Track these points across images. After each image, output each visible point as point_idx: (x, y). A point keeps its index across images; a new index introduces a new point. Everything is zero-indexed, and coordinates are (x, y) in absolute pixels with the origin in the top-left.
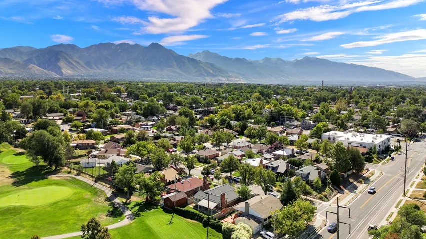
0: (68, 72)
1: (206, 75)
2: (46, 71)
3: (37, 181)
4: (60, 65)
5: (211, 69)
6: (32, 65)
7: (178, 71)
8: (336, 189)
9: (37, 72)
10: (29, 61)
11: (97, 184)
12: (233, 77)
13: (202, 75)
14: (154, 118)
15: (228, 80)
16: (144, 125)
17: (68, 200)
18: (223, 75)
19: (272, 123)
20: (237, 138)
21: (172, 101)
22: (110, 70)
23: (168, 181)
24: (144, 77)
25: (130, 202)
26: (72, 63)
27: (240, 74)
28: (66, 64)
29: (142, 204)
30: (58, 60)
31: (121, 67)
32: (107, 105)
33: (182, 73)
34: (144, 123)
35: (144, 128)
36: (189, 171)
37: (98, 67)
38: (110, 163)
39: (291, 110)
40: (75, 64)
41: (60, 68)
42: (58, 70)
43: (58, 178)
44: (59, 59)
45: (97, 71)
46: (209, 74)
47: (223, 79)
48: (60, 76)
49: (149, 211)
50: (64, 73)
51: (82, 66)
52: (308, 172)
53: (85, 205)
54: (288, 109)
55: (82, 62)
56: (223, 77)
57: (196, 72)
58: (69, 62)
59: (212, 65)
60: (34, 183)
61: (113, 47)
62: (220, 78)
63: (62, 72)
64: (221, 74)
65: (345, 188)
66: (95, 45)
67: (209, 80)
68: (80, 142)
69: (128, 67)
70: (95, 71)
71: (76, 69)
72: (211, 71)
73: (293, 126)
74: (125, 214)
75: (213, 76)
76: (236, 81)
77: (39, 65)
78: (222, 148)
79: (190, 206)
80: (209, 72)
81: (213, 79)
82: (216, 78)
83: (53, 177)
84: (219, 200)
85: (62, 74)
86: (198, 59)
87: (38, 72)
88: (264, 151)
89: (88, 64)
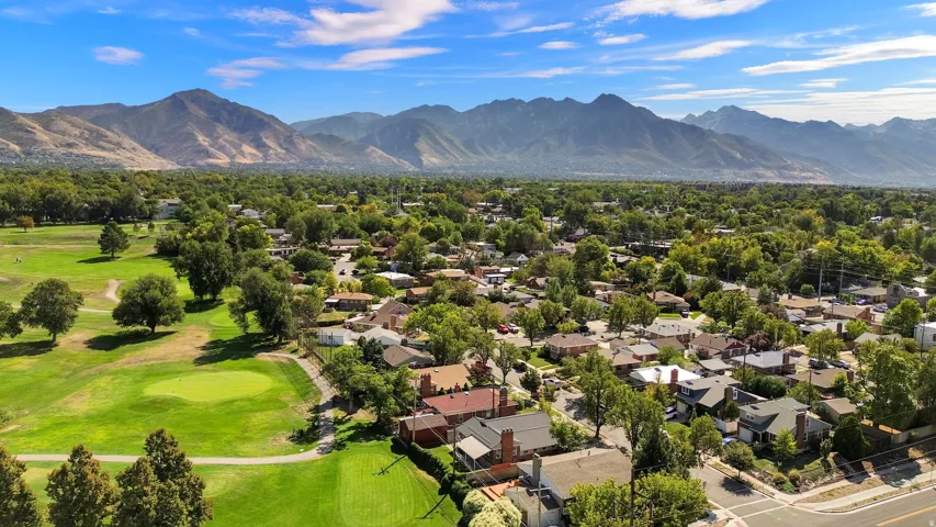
0: (433, 161)
1: (722, 163)
2: (395, 160)
3: (234, 359)
4: (418, 147)
5: (739, 151)
6: (372, 148)
7: (656, 155)
8: (842, 468)
9: (379, 161)
10: (368, 141)
11: (321, 378)
12: (795, 170)
13: (712, 164)
14: (519, 259)
15: (781, 176)
16: (492, 272)
17: (250, 399)
18: (769, 164)
19: (805, 286)
20: (685, 316)
21: (582, 223)
22: (509, 157)
23: (438, 389)
24: (577, 170)
25: (349, 420)
26: (439, 144)
27: (818, 162)
28: (428, 144)
29: (362, 428)
30: (415, 137)
31: (533, 148)
32: (438, 226)
33: (664, 159)
34: (493, 268)
35: (490, 278)
36: (505, 374)
37: (488, 152)
38: (367, 340)
39: (873, 256)
40: (445, 144)
41: (417, 153)
42: (415, 156)
43: (269, 359)
44: (419, 136)
45: (485, 158)
46: (731, 162)
47: (768, 173)
48: (417, 169)
49: (364, 443)
50: (425, 162)
51: (457, 148)
52: (774, 412)
53: (270, 412)
54: (864, 254)
55: (458, 142)
56: (768, 168)
57: (698, 157)
58: (437, 142)
59: (740, 140)
60: (228, 362)
61: (519, 108)
62: (761, 171)
63: (421, 161)
64: (763, 162)
65: (877, 471)
66: (486, 105)
67: (729, 176)
68: (347, 296)
69: (547, 149)
70: (482, 158)
71: (447, 155)
72: (738, 156)
73: (865, 297)
74: (320, 442)
75: (741, 165)
76: (806, 178)
77: (383, 149)
78: (625, 334)
79: (448, 446)
80: (733, 158)
81: (743, 173)
82: (750, 171)
83: (263, 357)
84: (496, 443)
85: (419, 163)
86: (705, 126)
87: (381, 162)
88: (712, 352)
89: (469, 144)
